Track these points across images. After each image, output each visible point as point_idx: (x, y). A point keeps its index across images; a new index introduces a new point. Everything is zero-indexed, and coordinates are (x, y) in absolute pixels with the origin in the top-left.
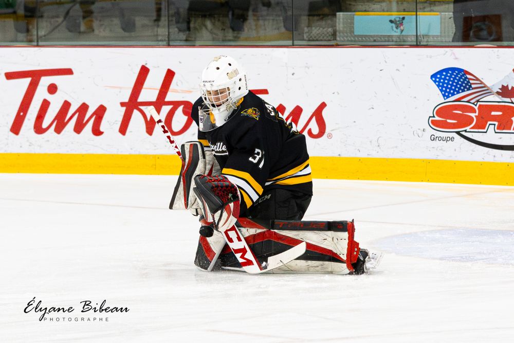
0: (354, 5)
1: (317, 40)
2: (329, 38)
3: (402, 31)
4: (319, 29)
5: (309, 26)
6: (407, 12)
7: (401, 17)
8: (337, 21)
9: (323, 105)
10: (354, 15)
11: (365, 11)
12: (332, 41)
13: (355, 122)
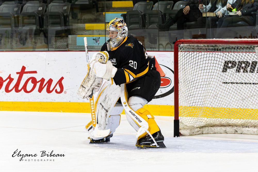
0: (77, 32)
1: (59, 48)
2: (65, 47)
3: (99, 44)
4: (60, 43)
5: (56, 42)
6: (101, 35)
7: (98, 37)
8: (69, 39)
9: (62, 78)
10: (77, 36)
11: (82, 35)
12: (66, 48)
13: (77, 86)
